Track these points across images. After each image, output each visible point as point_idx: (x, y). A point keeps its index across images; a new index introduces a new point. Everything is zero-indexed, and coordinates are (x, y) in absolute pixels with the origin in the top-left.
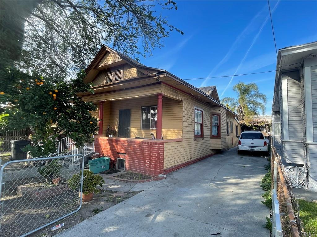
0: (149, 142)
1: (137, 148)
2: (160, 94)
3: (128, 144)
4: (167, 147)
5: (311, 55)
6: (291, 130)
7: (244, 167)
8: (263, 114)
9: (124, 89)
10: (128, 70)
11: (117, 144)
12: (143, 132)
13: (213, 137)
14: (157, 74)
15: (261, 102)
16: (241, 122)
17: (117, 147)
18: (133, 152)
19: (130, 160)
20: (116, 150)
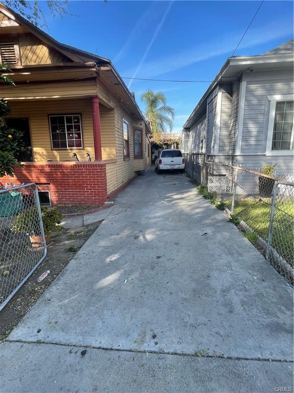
0: (86, 165)
1: (66, 175)
2: (96, 97)
3: (51, 170)
4: (109, 169)
5: (249, 69)
6: (221, 144)
7: (175, 184)
8: (171, 130)
9: (28, 82)
10: (29, 47)
11: (30, 172)
12: (55, 153)
13: (136, 157)
14: (97, 64)
15: (170, 117)
16: (152, 140)
17: (31, 176)
18: (61, 179)
19: (57, 192)
20: (29, 180)
